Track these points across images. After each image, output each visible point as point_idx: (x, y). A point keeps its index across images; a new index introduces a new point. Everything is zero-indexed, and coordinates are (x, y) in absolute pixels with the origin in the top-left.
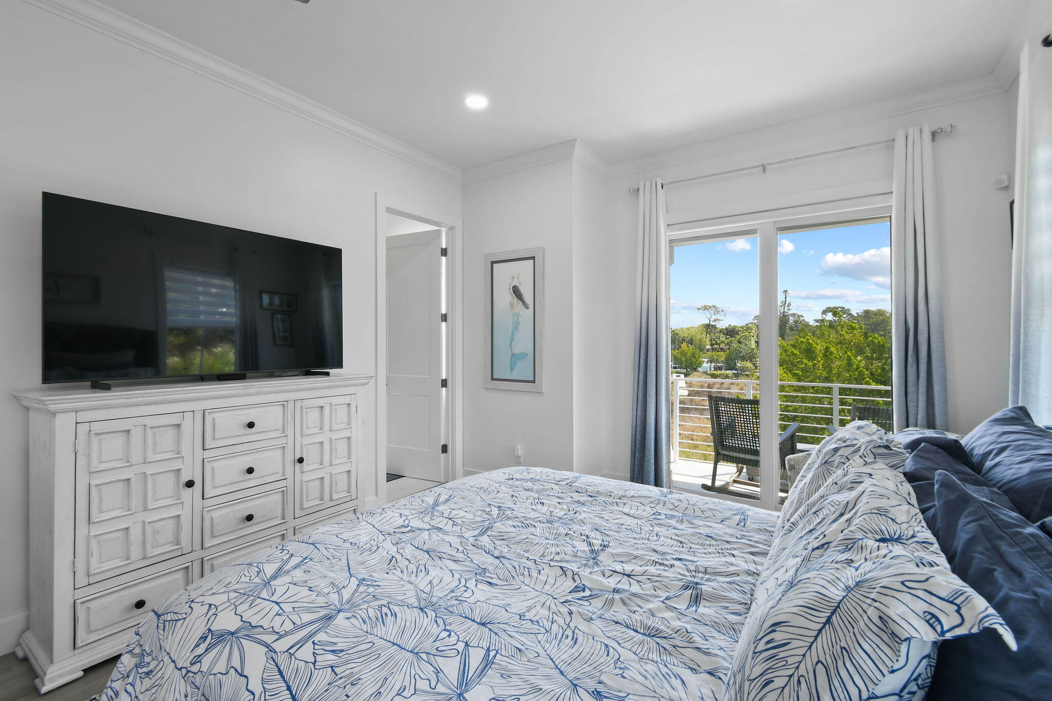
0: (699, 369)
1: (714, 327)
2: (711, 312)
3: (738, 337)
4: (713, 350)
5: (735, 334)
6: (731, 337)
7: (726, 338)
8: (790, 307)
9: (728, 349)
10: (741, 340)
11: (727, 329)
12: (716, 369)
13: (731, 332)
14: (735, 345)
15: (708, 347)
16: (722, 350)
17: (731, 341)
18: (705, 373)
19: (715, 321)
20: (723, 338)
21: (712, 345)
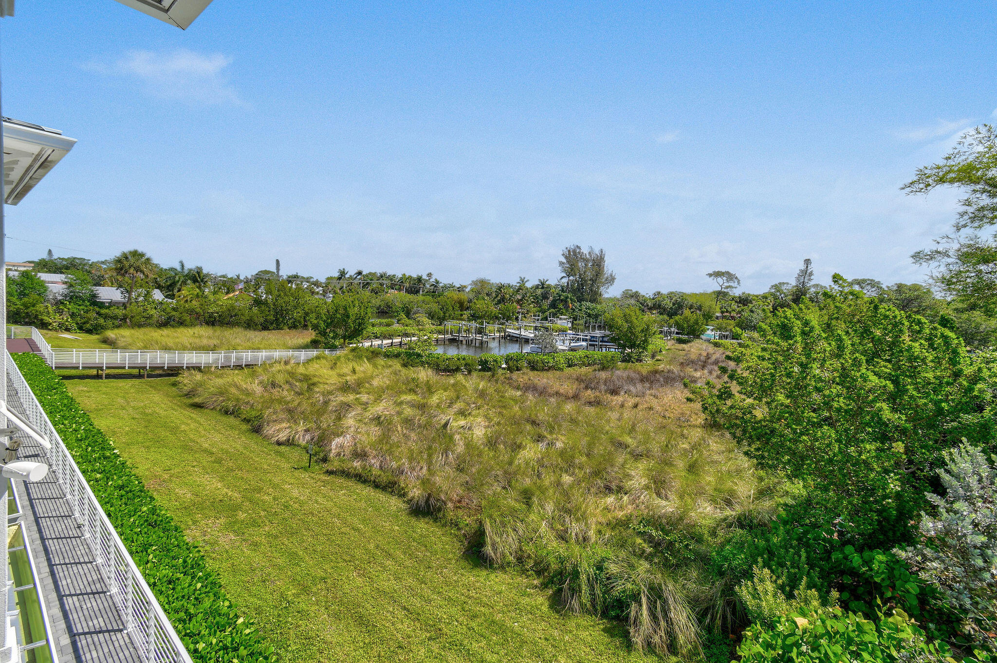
0: (702, 336)
1: (725, 294)
2: (725, 278)
3: (751, 305)
4: (723, 317)
5: (748, 303)
6: (744, 305)
7: (738, 307)
8: (812, 277)
9: (740, 317)
10: (754, 309)
11: (740, 297)
12: (721, 337)
13: (744, 301)
14: (746, 314)
15: (718, 314)
16: (733, 318)
17: (742, 310)
18: (709, 341)
19: (727, 287)
20: (734, 306)
21: (722, 312)
